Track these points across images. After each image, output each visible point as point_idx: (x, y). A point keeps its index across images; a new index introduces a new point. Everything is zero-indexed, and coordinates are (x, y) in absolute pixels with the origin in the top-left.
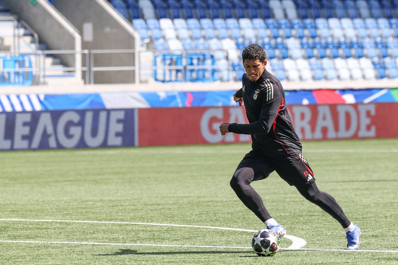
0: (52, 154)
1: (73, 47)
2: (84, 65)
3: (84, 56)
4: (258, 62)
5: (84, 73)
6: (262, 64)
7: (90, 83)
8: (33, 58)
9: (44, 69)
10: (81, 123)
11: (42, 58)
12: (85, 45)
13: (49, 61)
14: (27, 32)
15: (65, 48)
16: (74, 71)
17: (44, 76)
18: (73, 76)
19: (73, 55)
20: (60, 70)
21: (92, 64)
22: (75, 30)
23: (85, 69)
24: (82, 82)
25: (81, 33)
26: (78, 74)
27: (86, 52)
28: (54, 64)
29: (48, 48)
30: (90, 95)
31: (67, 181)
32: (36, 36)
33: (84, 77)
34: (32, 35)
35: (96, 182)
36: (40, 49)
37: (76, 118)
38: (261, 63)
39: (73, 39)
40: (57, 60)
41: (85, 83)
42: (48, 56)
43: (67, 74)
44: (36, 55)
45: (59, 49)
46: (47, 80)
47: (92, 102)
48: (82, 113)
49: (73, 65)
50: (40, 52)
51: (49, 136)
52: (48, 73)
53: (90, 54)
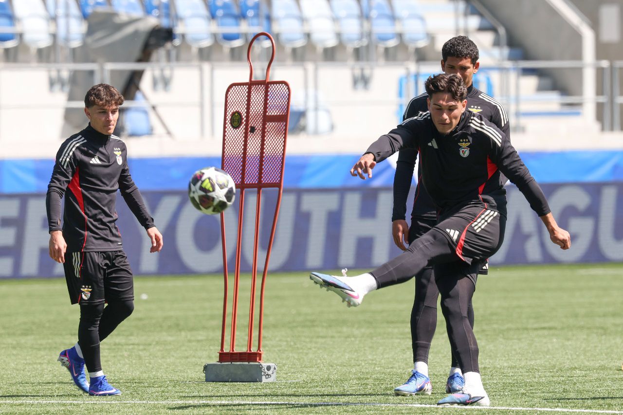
0: (529, 273)
1: (578, 55)
2: (599, 91)
3: (600, 72)
4: (467, 63)
5: (600, 107)
6: (473, 67)
7: (612, 129)
8: (495, 77)
9: (517, 100)
10: (593, 212)
11: (513, 76)
12: (602, 50)
13: (531, 82)
14: (486, 24)
15: (562, 58)
16: (579, 105)
17: (518, 114)
18: (578, 114)
19: (579, 71)
20: (553, 101)
21: (617, 89)
22: (583, 20)
23: (602, 99)
24: (596, 126)
25: (595, 24)
26: (589, 109)
27: (605, 64)
28: (541, 89)
29: (526, 57)
30: (613, 153)
31: (544, 328)
32: (502, 31)
33: (600, 116)
34: (494, 29)
35: (604, 331)
36: (511, 58)
37: (582, 200)
38: (471, 66)
39: (578, 37)
40: (547, 82)
41: (603, 129)
42: (527, 72)
43: (567, 109)
44: (501, 69)
45: (549, 58)
46: (523, 121)
47: (616, 168)
48: (595, 189)
49: (579, 92)
50: (509, 64)
51: (527, 237)
52: (524, 107)
53: (612, 68)
